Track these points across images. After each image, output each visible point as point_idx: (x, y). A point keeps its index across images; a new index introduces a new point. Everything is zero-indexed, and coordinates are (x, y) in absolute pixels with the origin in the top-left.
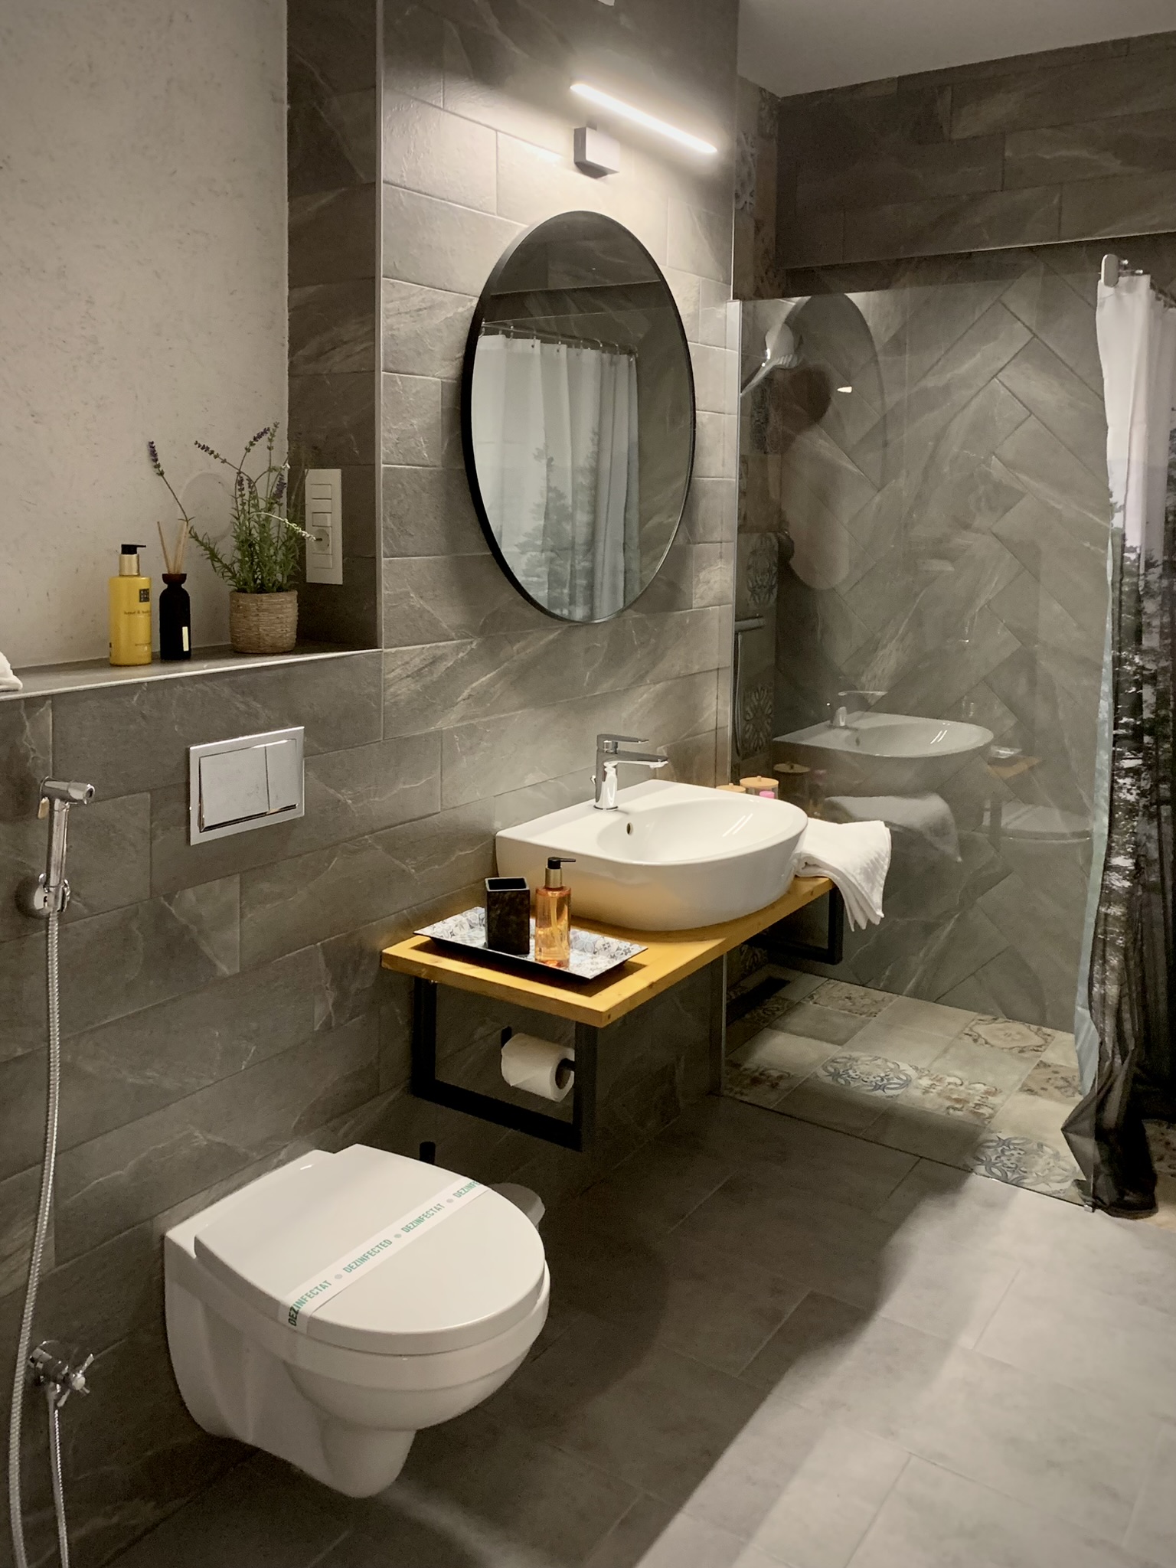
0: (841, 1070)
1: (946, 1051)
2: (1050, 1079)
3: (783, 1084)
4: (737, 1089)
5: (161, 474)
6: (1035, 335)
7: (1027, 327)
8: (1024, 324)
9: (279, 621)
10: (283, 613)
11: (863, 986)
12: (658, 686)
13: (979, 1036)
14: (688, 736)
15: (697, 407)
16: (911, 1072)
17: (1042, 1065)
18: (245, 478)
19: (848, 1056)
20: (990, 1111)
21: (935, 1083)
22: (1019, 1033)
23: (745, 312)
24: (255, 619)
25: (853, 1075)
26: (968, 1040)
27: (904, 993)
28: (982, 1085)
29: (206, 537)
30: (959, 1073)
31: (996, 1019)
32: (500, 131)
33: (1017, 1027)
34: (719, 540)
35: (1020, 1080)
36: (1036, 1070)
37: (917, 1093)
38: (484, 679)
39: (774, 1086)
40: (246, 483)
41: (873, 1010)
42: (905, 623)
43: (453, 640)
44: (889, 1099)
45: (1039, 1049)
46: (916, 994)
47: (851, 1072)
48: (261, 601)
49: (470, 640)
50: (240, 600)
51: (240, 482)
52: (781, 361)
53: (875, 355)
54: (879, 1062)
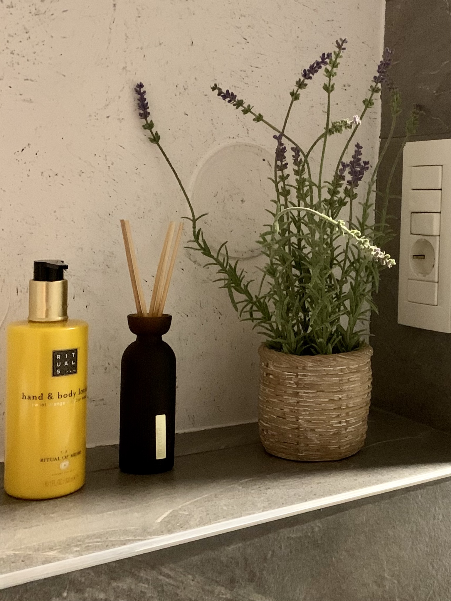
5: (155, 139)
9: (332, 406)
10: (341, 391)
18: (288, 146)
24: (293, 400)
29: (223, 248)
40: (289, 155)
48: (304, 368)
50: (271, 363)
51: (280, 153)
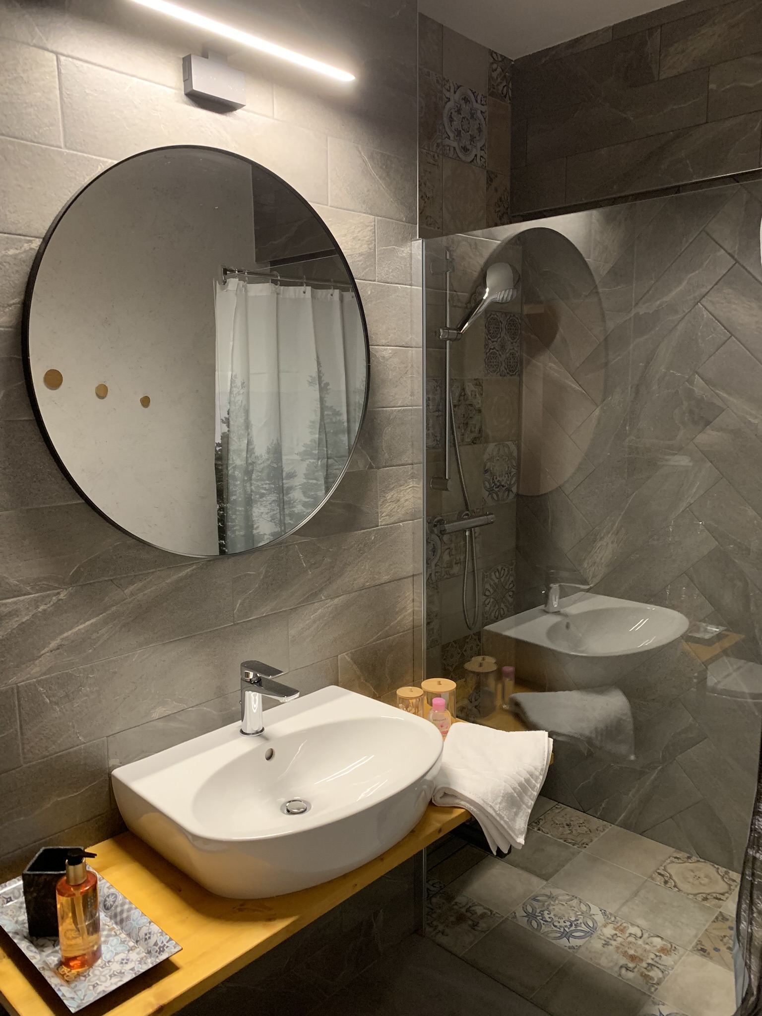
0: (538, 911)
1: (636, 894)
2: (725, 936)
3: (483, 925)
4: (441, 928)
6: (737, 262)
7: (729, 254)
8: (726, 251)
11: (584, 812)
12: (336, 601)
13: (671, 877)
14: (378, 639)
15: (370, 344)
16: (599, 918)
17: (720, 918)
19: (549, 894)
20: (660, 975)
21: (617, 933)
22: (707, 876)
23: (428, 248)
25: (547, 916)
26: (659, 880)
27: (617, 823)
28: (659, 940)
30: (641, 922)
31: (689, 858)
32: (63, 55)
33: (707, 868)
34: (410, 462)
35: (696, 936)
36: (714, 924)
37: (597, 944)
38: (81, 627)
39: (474, 926)
41: (585, 840)
42: (619, 520)
43: (30, 594)
44: (571, 951)
45: (722, 897)
46: (625, 825)
47: (546, 912)
49: (56, 591)
52: (499, 296)
53: (596, 287)
54: (574, 902)
